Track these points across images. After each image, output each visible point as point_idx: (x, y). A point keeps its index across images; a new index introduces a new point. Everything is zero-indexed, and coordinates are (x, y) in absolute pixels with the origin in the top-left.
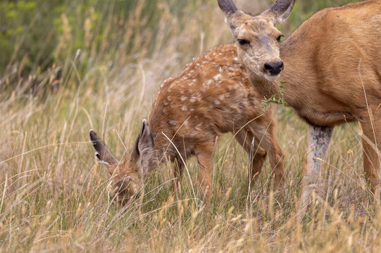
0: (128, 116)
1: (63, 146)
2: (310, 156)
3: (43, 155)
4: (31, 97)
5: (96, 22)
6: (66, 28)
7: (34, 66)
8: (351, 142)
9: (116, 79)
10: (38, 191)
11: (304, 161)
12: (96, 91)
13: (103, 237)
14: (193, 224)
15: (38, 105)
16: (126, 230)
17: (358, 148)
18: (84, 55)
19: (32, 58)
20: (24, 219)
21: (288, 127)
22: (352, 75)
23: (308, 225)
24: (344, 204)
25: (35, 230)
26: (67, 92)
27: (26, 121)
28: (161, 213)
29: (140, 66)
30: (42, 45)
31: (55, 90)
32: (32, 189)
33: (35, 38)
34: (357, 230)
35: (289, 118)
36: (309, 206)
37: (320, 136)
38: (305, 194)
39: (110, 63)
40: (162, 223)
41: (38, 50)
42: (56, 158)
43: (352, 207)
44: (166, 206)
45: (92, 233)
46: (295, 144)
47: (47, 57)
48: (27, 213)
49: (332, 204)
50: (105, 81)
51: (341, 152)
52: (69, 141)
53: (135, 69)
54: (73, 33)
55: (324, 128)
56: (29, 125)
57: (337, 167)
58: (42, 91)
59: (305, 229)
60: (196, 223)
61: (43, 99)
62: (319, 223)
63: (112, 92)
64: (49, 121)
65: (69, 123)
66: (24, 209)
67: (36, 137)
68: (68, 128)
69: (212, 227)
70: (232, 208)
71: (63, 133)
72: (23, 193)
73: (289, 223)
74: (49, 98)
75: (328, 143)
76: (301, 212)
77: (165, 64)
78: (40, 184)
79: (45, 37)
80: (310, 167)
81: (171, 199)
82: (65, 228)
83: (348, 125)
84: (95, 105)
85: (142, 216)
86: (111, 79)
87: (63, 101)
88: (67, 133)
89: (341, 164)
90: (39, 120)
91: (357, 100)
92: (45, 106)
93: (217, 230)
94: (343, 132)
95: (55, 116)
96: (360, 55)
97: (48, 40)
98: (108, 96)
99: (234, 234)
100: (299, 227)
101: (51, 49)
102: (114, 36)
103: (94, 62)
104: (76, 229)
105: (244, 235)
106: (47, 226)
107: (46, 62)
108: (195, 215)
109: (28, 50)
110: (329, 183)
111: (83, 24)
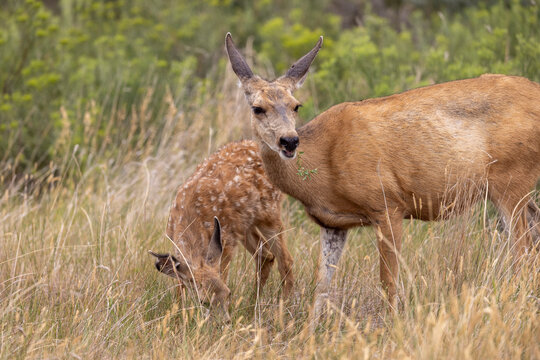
0: (130, 218)
1: (60, 249)
2: (323, 262)
3: (38, 259)
4: (25, 196)
5: (97, 116)
6: (66, 123)
7: (29, 163)
8: (368, 247)
9: (117, 178)
10: (33, 297)
11: (317, 267)
12: (95, 191)
13: (101, 347)
14: (198, 334)
15: (33, 205)
16: (126, 339)
17: (376, 253)
18: (83, 152)
19: (27, 154)
20: (17, 327)
21: (301, 231)
22: (369, 175)
23: (321, 336)
24: (360, 315)
25: (29, 339)
26: (65, 191)
27: (20, 222)
28: (164, 321)
29: (144, 163)
30: (38, 141)
31: (52, 189)
32: (26, 295)
33: (31, 133)
34: (374, 343)
35: (302, 222)
36: (322, 316)
37: (333, 240)
38: (317, 303)
39: (111, 161)
40: (164, 333)
41: (33, 146)
42: (52, 261)
43: (370, 317)
44: (169, 315)
45: (89, 343)
46: (308, 250)
47: (43, 153)
48: (21, 321)
49: (348, 314)
50: (106, 180)
51: (357, 258)
52: (66, 244)
53: (138, 167)
54: (72, 127)
55: (338, 231)
56: (24, 225)
57: (353, 274)
58: (37, 190)
59: (318, 341)
60: (202, 333)
61: (38, 198)
62: (334, 334)
63: (113, 192)
64: (45, 221)
65: (66, 224)
66: (18, 316)
67: (30, 238)
68: (65, 230)
69: (219, 338)
70: (241, 318)
71: (60, 235)
72: (17, 298)
73: (302, 334)
74: (45, 197)
75: (342, 247)
76: (313, 322)
77: (171, 163)
78: (35, 288)
79: (42, 132)
80: (323, 273)
81: (175, 307)
82: (61, 337)
83: (365, 230)
84: (93, 206)
85: (144, 325)
86: (112, 177)
87: (61, 201)
88: (64, 235)
89: (357, 271)
90: (34, 221)
91: (373, 202)
92: (40, 205)
93: (224, 340)
94: (359, 237)
95: (52, 217)
96: (377, 154)
97: (45, 134)
98: (109, 195)
99: (242, 345)
100: (313, 338)
101: (48, 143)
102: (116, 131)
103: (94, 159)
104: (73, 338)
105: (254, 347)
106: (41, 335)
107: (42, 159)
108: (200, 324)
109: (22, 145)
110: (344, 292)
111: (82, 118)
